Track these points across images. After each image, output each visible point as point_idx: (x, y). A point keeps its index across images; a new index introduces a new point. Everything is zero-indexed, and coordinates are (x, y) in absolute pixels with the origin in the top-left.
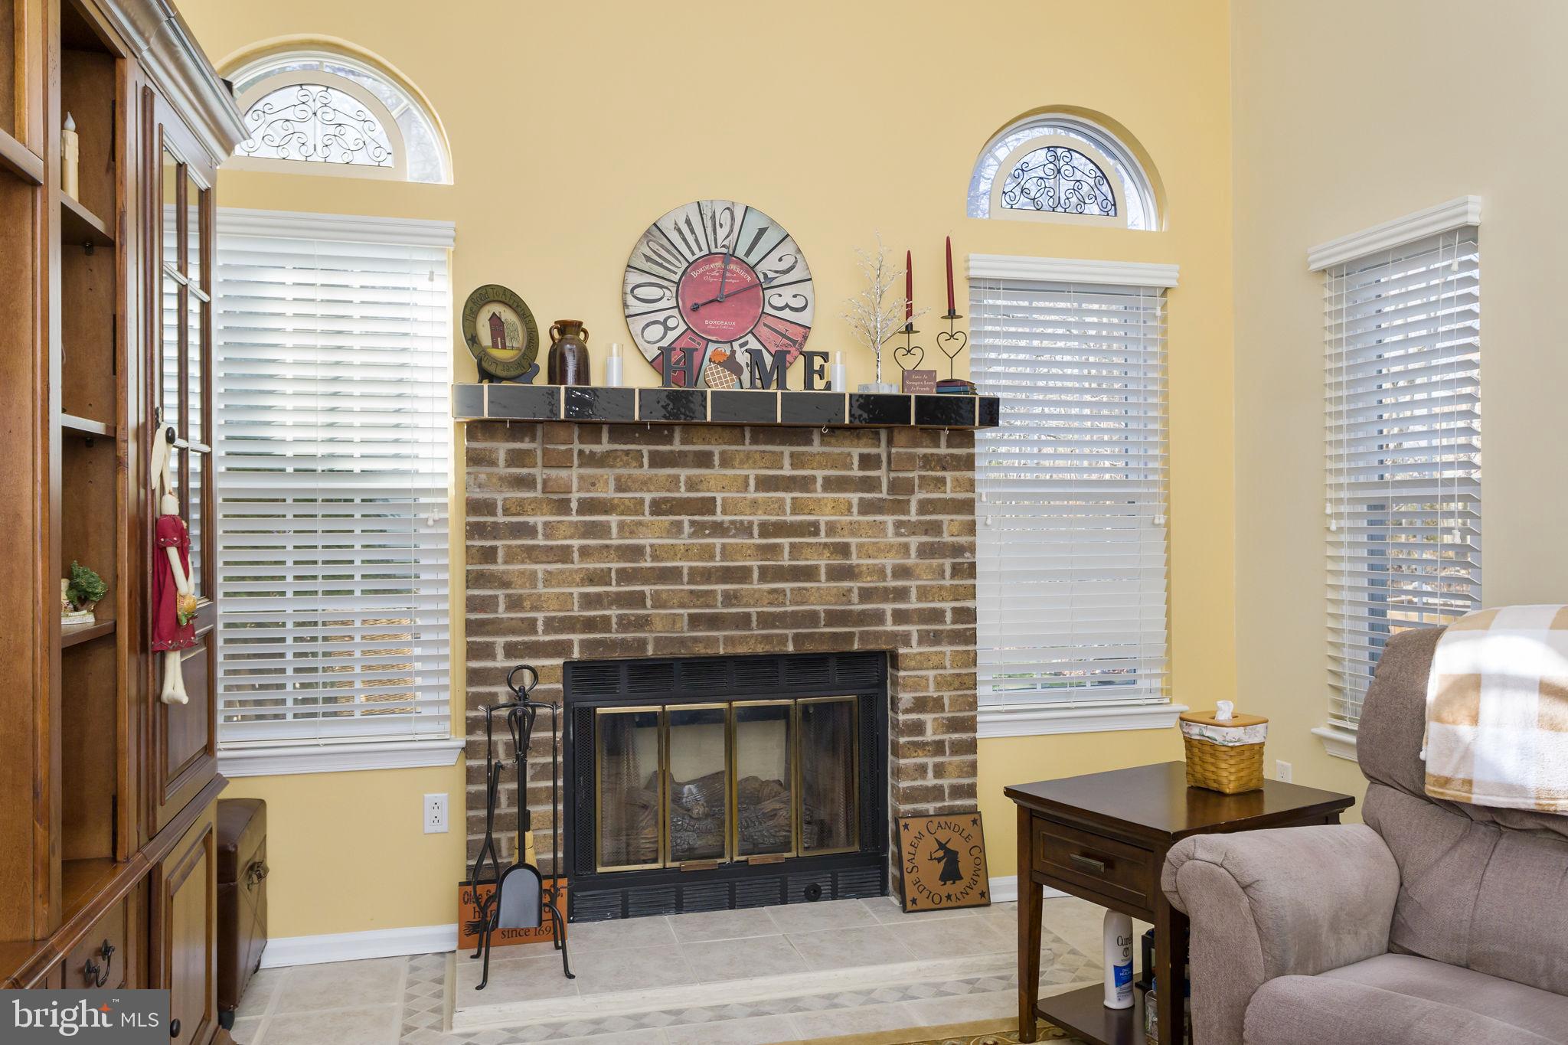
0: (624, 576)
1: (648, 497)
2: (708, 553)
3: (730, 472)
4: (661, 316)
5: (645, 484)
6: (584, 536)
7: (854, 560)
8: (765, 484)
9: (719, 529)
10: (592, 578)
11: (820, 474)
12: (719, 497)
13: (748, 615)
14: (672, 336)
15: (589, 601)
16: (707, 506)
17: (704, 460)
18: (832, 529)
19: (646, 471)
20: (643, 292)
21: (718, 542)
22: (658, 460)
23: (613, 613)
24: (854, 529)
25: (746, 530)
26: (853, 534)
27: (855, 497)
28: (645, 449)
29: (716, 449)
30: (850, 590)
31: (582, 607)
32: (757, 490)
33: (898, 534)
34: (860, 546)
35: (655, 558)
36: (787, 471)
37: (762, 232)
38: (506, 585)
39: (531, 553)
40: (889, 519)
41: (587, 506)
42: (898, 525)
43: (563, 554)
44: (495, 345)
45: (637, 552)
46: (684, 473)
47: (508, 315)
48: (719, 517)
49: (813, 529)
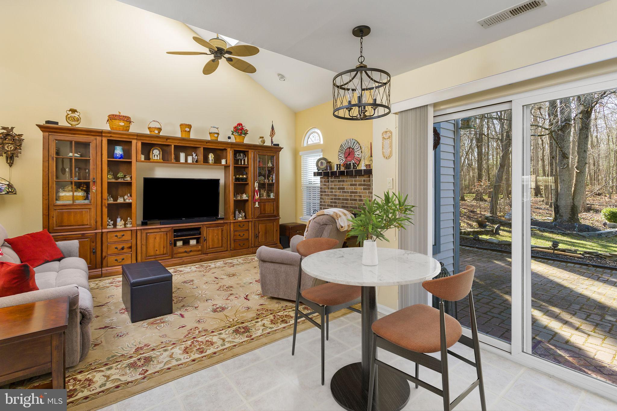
0: (335, 199)
1: (337, 187)
2: (344, 196)
3: (346, 183)
4: (342, 159)
5: (337, 185)
6: (331, 193)
7: (362, 198)
8: (351, 185)
9: (345, 192)
10: (332, 199)
11: (358, 183)
12: (345, 187)
13: (348, 206)
14: (344, 161)
15: (331, 202)
16: (344, 188)
17: (343, 181)
18: (359, 193)
19: (337, 183)
20: (340, 155)
21: (345, 194)
22: (339, 181)
23: (333, 204)
24: (362, 193)
25: (348, 192)
26: (362, 194)
27: (362, 187)
28: (337, 180)
29: (345, 179)
30: (361, 203)
31: (331, 203)
32: (350, 186)
33: (369, 194)
34: (363, 196)
35: (338, 197)
36: (354, 183)
37: (354, 142)
38: (323, 199)
39: (326, 195)
40: (367, 191)
41: (332, 188)
42: (369, 192)
43: (328, 195)
44: (321, 166)
45: (336, 195)
46: (341, 183)
47: (324, 161)
48: (345, 190)
49: (356, 192)
